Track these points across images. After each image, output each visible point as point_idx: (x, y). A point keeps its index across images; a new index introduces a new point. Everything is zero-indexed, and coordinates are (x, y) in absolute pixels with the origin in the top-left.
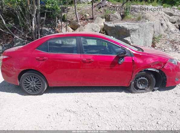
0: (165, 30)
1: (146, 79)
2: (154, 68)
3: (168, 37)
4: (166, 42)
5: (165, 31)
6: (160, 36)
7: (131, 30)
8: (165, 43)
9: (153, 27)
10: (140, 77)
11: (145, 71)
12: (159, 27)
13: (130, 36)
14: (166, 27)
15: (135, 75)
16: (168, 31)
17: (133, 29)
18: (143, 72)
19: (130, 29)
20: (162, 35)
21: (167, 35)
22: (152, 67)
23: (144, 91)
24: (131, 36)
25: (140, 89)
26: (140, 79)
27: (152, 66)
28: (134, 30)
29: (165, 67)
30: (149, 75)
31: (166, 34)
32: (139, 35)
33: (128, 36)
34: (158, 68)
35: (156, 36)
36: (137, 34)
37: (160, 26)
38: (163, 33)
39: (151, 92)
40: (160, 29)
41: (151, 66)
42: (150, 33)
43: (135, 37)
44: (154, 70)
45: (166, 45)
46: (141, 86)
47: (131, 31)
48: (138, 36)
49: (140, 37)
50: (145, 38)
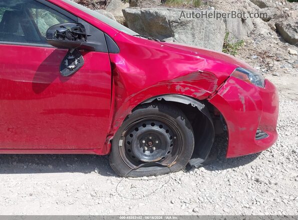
0: (249, 32)
1: (162, 131)
2: (188, 94)
3: (255, 45)
4: (251, 55)
5: (249, 35)
6: (240, 43)
7: (175, 22)
8: (247, 56)
9: (226, 24)
10: (144, 126)
11: (155, 103)
12: (238, 26)
13: (173, 36)
14: (252, 27)
15: (123, 116)
16: (254, 34)
17: (179, 21)
18: (151, 108)
19: (172, 19)
20: (242, 42)
21: (253, 41)
22: (180, 93)
23: (159, 168)
24: (176, 36)
25: (144, 162)
26: (142, 129)
27: (178, 88)
28: (181, 23)
29: (223, 92)
30: (171, 118)
31: (250, 40)
32: (193, 35)
33: (170, 37)
34: (198, 95)
35: (230, 43)
36: (189, 32)
37: (239, 24)
38: (245, 38)
39: (180, 174)
40: (239, 29)
41: (174, 86)
42: (219, 35)
43: (185, 39)
44: (185, 101)
45: (249, 60)
46: (147, 153)
47: (174, 24)
48: (190, 36)
49: (196, 40)
50: (206, 42)
